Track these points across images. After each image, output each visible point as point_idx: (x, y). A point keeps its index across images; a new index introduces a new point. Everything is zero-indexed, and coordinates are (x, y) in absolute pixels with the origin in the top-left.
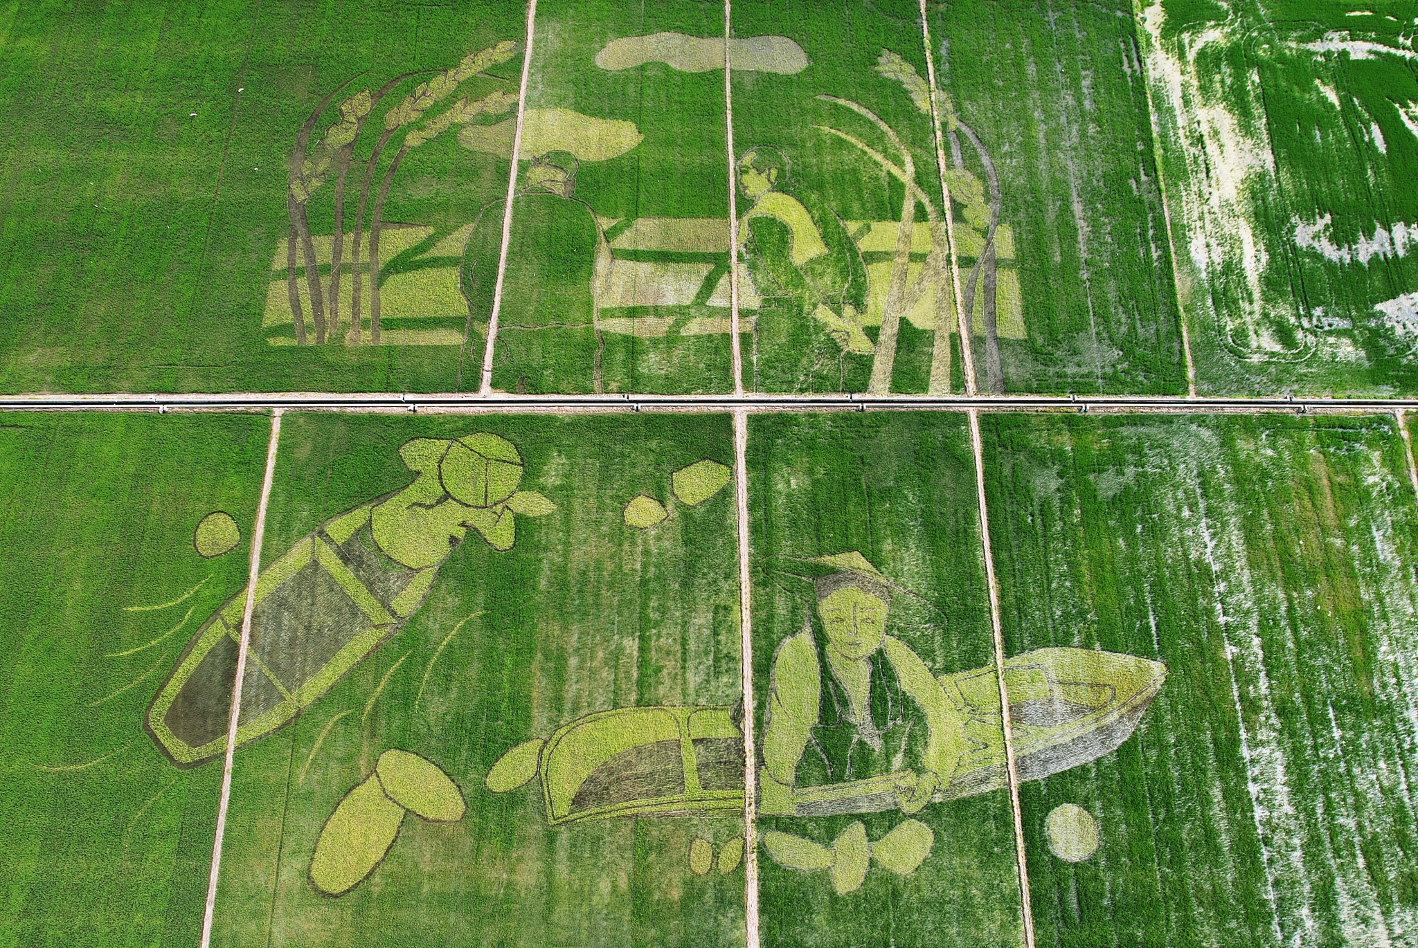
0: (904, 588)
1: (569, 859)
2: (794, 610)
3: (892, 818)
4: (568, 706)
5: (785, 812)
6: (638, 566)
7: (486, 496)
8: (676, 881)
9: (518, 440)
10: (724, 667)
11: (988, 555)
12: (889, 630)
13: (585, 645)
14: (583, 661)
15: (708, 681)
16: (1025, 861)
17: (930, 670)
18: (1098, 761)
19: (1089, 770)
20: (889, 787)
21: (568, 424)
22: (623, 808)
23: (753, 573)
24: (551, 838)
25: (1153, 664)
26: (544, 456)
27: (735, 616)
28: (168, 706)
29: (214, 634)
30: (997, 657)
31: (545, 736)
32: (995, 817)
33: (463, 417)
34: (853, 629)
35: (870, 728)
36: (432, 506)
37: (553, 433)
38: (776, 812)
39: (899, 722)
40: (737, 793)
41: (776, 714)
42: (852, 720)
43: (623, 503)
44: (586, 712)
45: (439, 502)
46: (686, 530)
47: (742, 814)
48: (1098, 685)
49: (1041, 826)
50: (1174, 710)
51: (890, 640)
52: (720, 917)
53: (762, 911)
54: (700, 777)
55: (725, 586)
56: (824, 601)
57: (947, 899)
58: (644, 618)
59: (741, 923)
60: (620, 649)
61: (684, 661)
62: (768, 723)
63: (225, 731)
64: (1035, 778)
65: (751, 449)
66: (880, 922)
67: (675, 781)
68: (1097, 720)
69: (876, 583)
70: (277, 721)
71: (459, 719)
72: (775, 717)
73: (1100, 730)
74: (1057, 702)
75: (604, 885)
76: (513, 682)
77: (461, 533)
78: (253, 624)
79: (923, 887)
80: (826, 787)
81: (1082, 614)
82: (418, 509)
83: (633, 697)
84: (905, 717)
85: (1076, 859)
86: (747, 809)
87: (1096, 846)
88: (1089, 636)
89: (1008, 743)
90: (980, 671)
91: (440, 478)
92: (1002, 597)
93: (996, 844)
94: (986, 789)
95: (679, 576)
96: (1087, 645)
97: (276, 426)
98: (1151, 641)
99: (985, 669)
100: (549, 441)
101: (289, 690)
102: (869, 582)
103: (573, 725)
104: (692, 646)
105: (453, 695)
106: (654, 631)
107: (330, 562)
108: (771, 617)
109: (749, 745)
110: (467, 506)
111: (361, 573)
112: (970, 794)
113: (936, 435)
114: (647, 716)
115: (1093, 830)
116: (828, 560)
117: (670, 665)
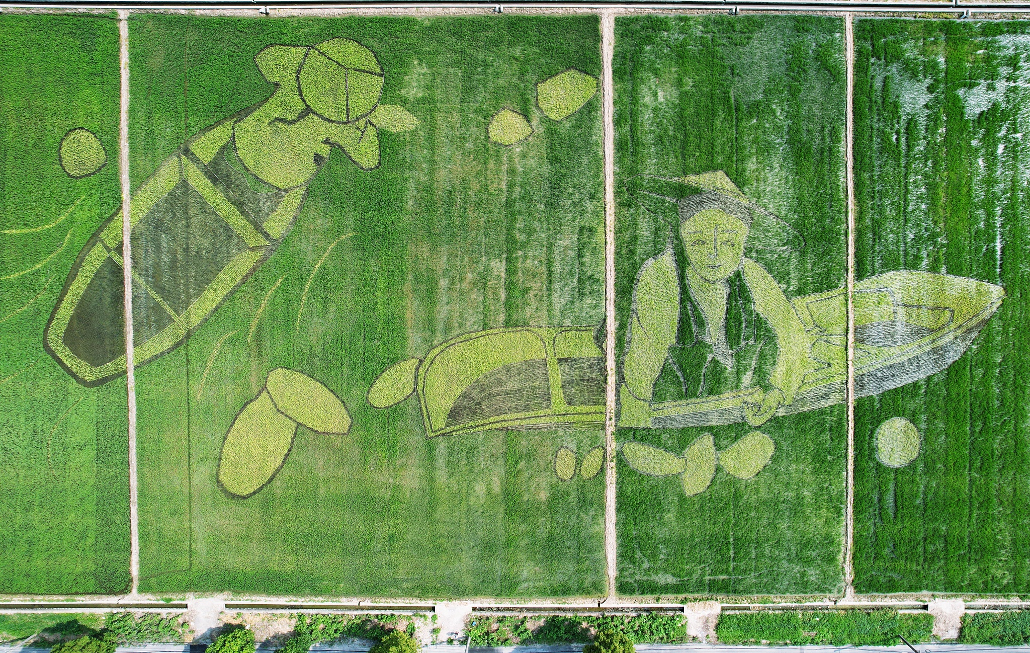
0: (766, 210)
1: (447, 466)
2: (656, 231)
3: (739, 429)
4: (440, 327)
5: (642, 425)
6: (504, 186)
7: (348, 110)
8: (543, 485)
9: (376, 46)
10: (588, 289)
11: (850, 175)
12: (747, 253)
13: (454, 267)
14: (453, 282)
15: (572, 303)
16: (853, 467)
17: (784, 292)
18: (929, 379)
19: (919, 388)
20: (738, 402)
21: (427, 28)
22: (495, 421)
23: (618, 193)
24: (431, 449)
25: (992, 287)
26: (404, 65)
27: (599, 238)
28: (64, 328)
29: (97, 256)
30: (849, 281)
31: (420, 355)
32: (830, 430)
33: (317, 20)
34: (713, 251)
35: (723, 347)
36: (293, 122)
37: (412, 39)
38: (634, 425)
39: (751, 342)
40: (598, 408)
41: (636, 333)
42: (708, 340)
43: (488, 117)
44: (457, 332)
45: (301, 117)
46: (551, 147)
47: (603, 427)
48: (938, 308)
49: (871, 437)
50: (1005, 332)
51: (748, 263)
52: (582, 515)
53: (619, 510)
54: (565, 393)
55: (590, 206)
56: (687, 223)
57: (782, 499)
58: (511, 240)
59: (601, 520)
60: (488, 271)
61: (550, 282)
62: (629, 343)
63: (123, 351)
64: (871, 394)
65: (619, 57)
66: (721, 518)
67: (542, 397)
68: (934, 341)
69: (738, 204)
70: (170, 342)
71: (339, 340)
72: (635, 337)
73: (934, 350)
74: (898, 324)
75: (480, 488)
76: (386, 304)
77: (325, 151)
78: (133, 247)
79: (761, 490)
80: (681, 403)
81: (933, 237)
82: (280, 125)
83: (502, 317)
84: (757, 338)
85: (897, 465)
86: (608, 423)
87: (916, 454)
88: (936, 260)
89: (850, 363)
90: (831, 294)
91: (300, 90)
92: (859, 219)
93: (829, 453)
94: (825, 404)
95: (544, 196)
96: (933, 269)
97: (124, 29)
98: (994, 266)
99: (835, 292)
100: (409, 47)
101: (176, 311)
102: (732, 203)
103: (445, 345)
104: (557, 268)
105: (331, 315)
106: (520, 253)
107: (200, 183)
108: (634, 238)
109: (611, 364)
110: (330, 121)
111: (231, 193)
112: (810, 409)
113: (811, 42)
114: (515, 337)
115: (915, 438)
116: (692, 180)
117: (536, 286)
